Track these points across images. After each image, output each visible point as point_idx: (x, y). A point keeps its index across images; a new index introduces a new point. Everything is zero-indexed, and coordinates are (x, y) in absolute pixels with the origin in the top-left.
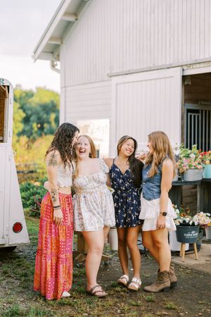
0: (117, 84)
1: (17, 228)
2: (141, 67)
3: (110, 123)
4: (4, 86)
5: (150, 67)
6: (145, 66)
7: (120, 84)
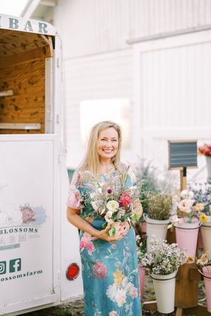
0: (142, 53)
1: (72, 272)
2: (179, 28)
3: (132, 103)
4: (47, 36)
5: (194, 28)
6: (184, 27)
7: (146, 52)
